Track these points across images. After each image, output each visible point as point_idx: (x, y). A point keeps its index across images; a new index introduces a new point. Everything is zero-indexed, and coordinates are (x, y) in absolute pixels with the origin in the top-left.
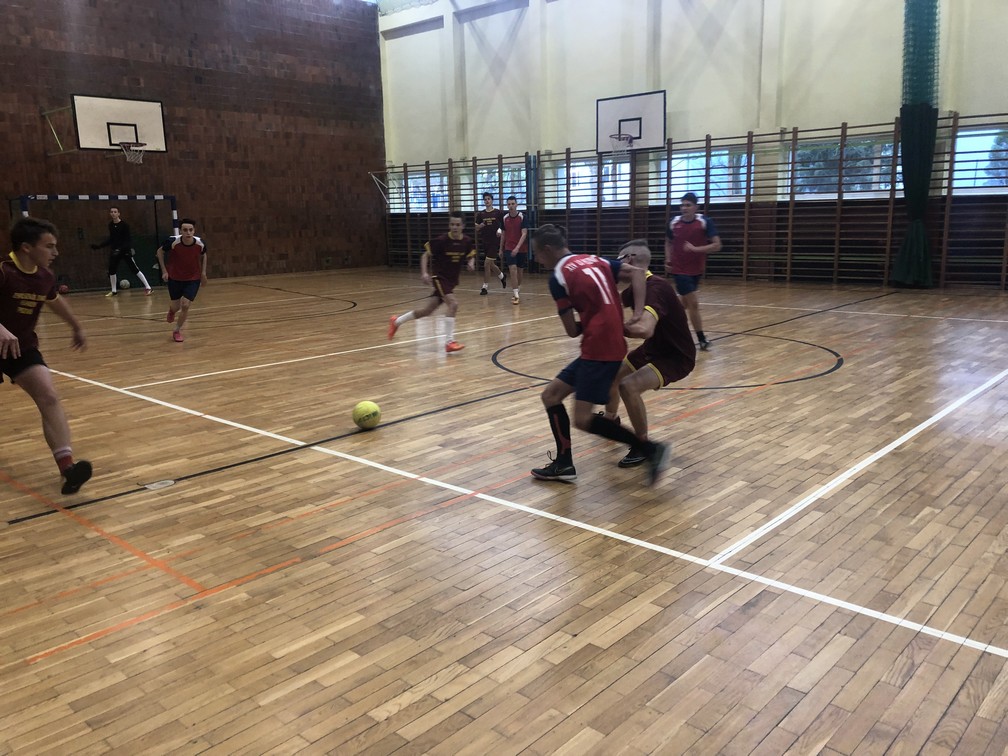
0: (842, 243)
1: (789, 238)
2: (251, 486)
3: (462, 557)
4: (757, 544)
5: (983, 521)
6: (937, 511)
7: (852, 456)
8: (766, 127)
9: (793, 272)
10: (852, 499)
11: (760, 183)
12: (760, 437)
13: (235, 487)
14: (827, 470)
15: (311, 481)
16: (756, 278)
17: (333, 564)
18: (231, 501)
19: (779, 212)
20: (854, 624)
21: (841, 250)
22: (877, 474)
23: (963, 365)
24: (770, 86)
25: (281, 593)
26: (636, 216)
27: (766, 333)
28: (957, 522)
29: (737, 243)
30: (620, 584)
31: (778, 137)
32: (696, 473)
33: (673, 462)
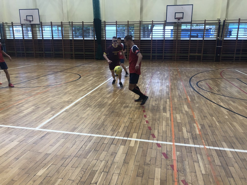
0: (85, 49)
1: (73, 48)
4: (49, 122)
5: (98, 109)
6: (90, 108)
7: (76, 99)
8: (65, 21)
9: (75, 56)
10: (74, 108)
11: (65, 35)
12: (57, 96)
14: (70, 103)
16: (67, 58)
19: (70, 42)
20: (66, 136)
21: (85, 51)
22: (81, 102)
24: (65, 11)
26: (34, 42)
27: (65, 71)
28: (93, 110)
29: (61, 49)
30: (10, 139)
31: (68, 24)
32: (39, 107)
33: (33, 105)
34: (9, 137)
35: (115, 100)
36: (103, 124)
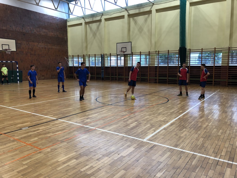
0: (168, 75)
1: (158, 74)
2: (46, 128)
3: (95, 141)
4: (153, 136)
5: (194, 131)
6: (186, 129)
7: (171, 119)
8: (152, 50)
9: (159, 81)
10: (171, 128)
11: (151, 62)
12: (153, 116)
13: (43, 128)
14: (166, 122)
15: (59, 127)
16: (151, 82)
17: (68, 143)
18: (42, 131)
19: (155, 68)
20: (171, 150)
21: (168, 77)
22: (175, 123)
23: (192, 101)
25: (58, 149)
26: (125, 68)
27: (153, 94)
28: (189, 131)
29: (147, 75)
30: (127, 145)
31: (155, 52)
32: (140, 123)
33: (136, 121)
34: (126, 143)
35: (210, 125)
36: (203, 145)
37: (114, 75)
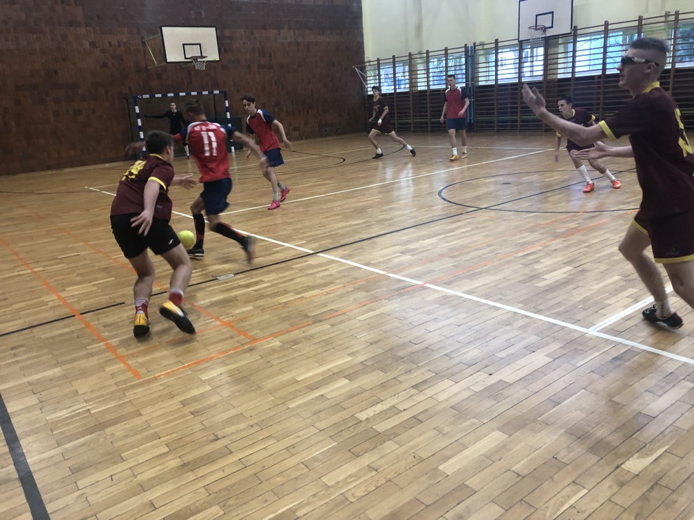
2: (281, 278)
3: (415, 324)
4: (627, 319)
8: (653, 11)
13: (272, 278)
15: (318, 275)
17: (332, 326)
18: (269, 287)
25: (301, 342)
31: (663, 19)
33: (568, 263)
34: (523, 339)
37: (506, 113)
